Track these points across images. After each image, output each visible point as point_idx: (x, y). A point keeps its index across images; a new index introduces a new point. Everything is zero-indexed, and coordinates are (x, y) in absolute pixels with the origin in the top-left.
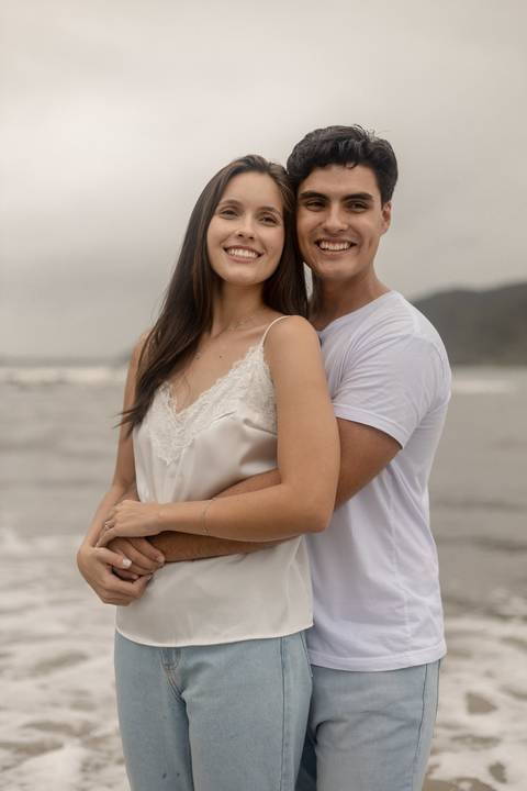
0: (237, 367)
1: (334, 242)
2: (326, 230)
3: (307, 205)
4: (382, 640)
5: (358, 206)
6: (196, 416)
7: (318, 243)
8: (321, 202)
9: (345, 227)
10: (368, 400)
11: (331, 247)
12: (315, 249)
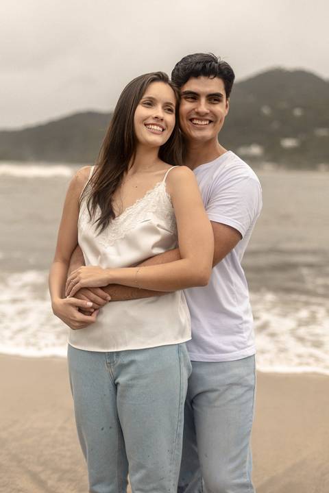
0: (149, 194)
1: (202, 120)
2: (198, 113)
3: (186, 98)
4: (233, 344)
5: (215, 100)
6: (125, 220)
7: (191, 120)
8: (195, 97)
9: (209, 112)
10: (228, 212)
11: (199, 122)
12: (189, 123)
